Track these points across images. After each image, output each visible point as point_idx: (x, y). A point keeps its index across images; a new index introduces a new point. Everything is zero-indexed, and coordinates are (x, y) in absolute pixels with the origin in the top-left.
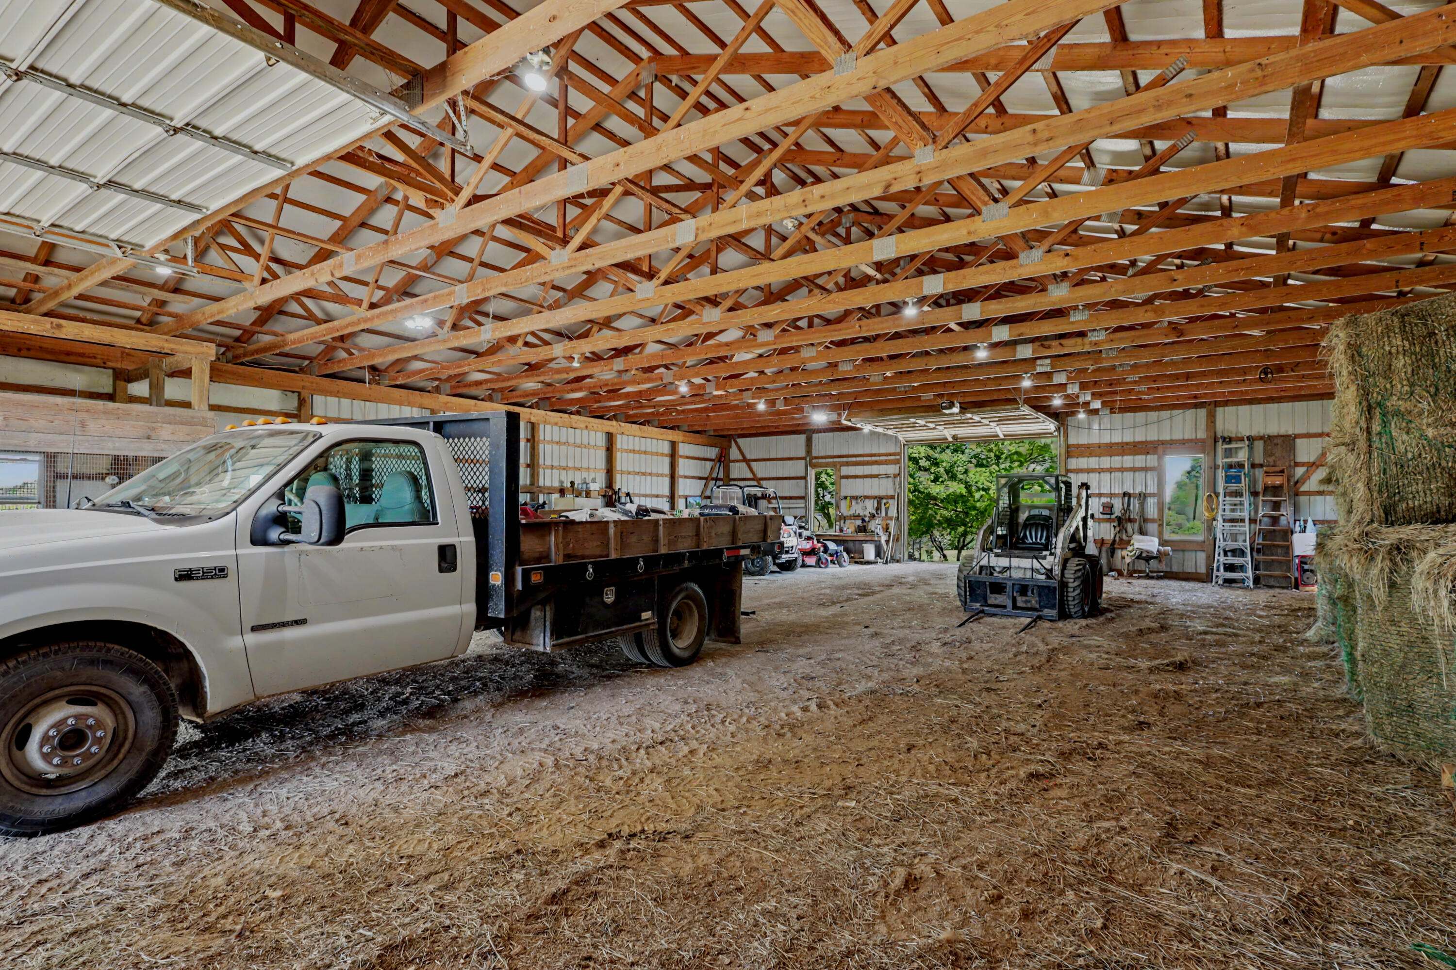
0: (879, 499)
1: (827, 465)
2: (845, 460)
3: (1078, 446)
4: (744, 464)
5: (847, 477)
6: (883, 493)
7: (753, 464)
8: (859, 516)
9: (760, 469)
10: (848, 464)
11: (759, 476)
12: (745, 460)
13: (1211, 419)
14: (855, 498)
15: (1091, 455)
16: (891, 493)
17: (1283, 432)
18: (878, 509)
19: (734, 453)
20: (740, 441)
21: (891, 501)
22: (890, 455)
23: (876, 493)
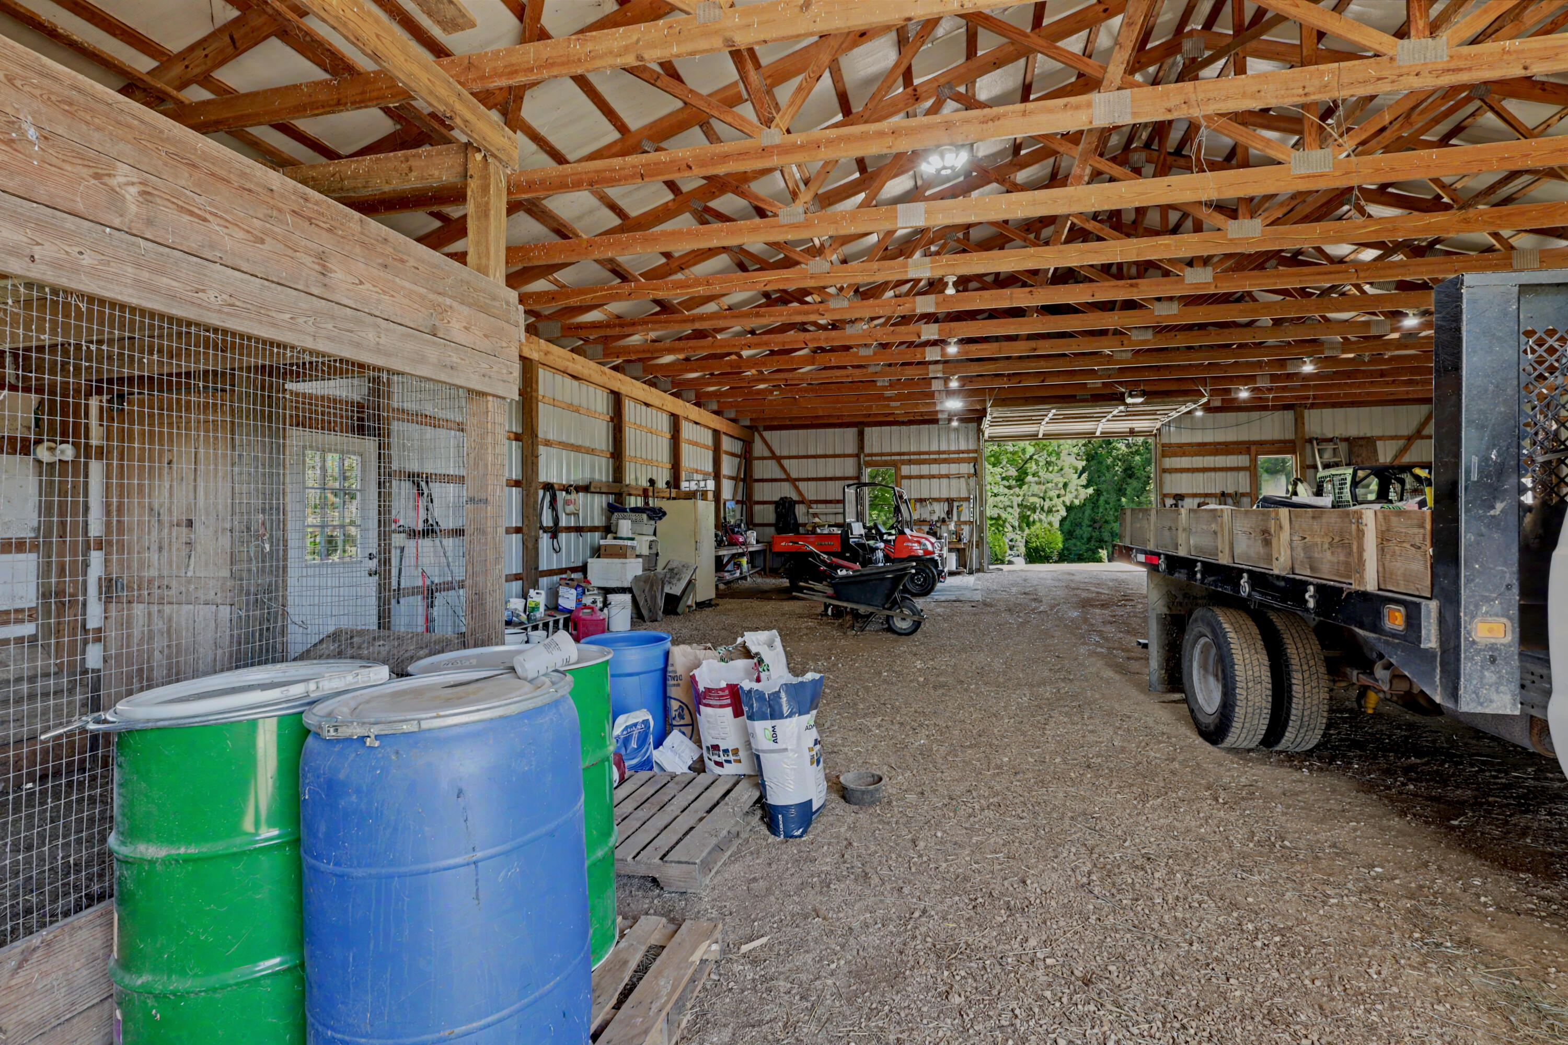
0: (950, 501)
1: (885, 464)
2: (906, 457)
3: (1170, 445)
4: (774, 462)
5: (910, 477)
6: (954, 495)
7: (785, 462)
8: (924, 521)
9: (795, 468)
10: (910, 462)
11: (794, 475)
12: (774, 457)
13: (1299, 422)
14: (921, 500)
15: (1184, 454)
16: (964, 494)
17: (1362, 434)
18: (949, 513)
19: (759, 449)
20: (766, 434)
21: (965, 504)
22: (963, 452)
23: (945, 495)
